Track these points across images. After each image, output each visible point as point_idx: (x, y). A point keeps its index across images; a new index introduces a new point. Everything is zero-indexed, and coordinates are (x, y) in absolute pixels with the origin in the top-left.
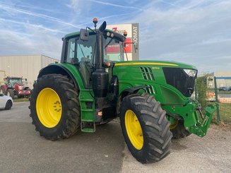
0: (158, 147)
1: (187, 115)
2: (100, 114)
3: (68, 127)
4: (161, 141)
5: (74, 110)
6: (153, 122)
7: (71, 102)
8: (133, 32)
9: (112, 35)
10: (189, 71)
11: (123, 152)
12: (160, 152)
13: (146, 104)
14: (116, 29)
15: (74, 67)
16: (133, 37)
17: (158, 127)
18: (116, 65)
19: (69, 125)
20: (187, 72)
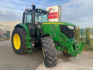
0: (50, 61)
1: (69, 47)
2: (33, 45)
3: (22, 50)
4: (51, 59)
5: (25, 43)
6: (48, 50)
7: (23, 39)
8: (59, 9)
9: (41, 11)
10: (70, 26)
11: (42, 61)
12: (51, 63)
13: (46, 42)
14: (51, 8)
15: (26, 25)
16: (59, 12)
17: (49, 52)
18: (42, 24)
19: (23, 49)
20: (69, 27)
